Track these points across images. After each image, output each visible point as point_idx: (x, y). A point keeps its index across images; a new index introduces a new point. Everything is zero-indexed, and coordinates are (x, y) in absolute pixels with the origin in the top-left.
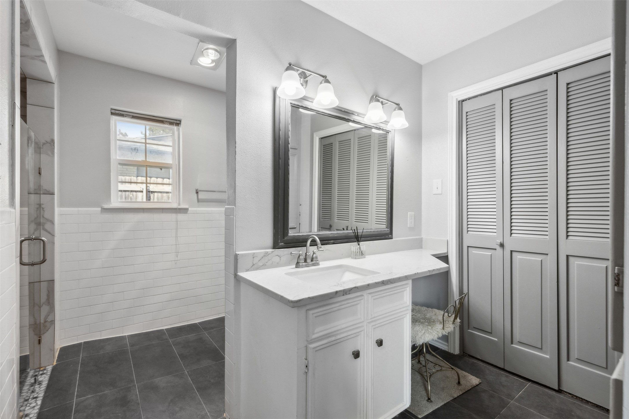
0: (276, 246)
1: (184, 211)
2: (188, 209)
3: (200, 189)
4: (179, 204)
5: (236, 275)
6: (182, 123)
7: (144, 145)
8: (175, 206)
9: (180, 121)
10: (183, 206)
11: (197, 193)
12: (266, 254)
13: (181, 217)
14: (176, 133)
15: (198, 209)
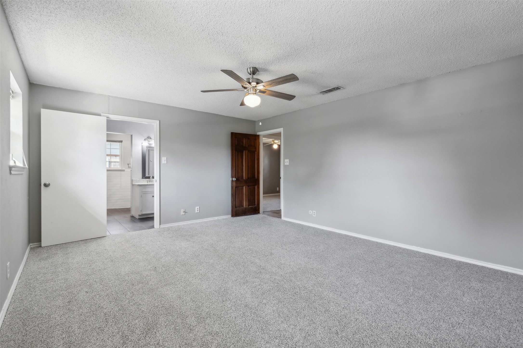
0: (143, 178)
1: (124, 170)
2: (125, 170)
3: (129, 163)
4: (122, 169)
5: (132, 184)
6: (123, 141)
7: (110, 148)
8: (120, 169)
9: (122, 141)
10: (123, 169)
11: (128, 165)
12: (140, 180)
13: (122, 172)
14: (121, 145)
15: (128, 170)
